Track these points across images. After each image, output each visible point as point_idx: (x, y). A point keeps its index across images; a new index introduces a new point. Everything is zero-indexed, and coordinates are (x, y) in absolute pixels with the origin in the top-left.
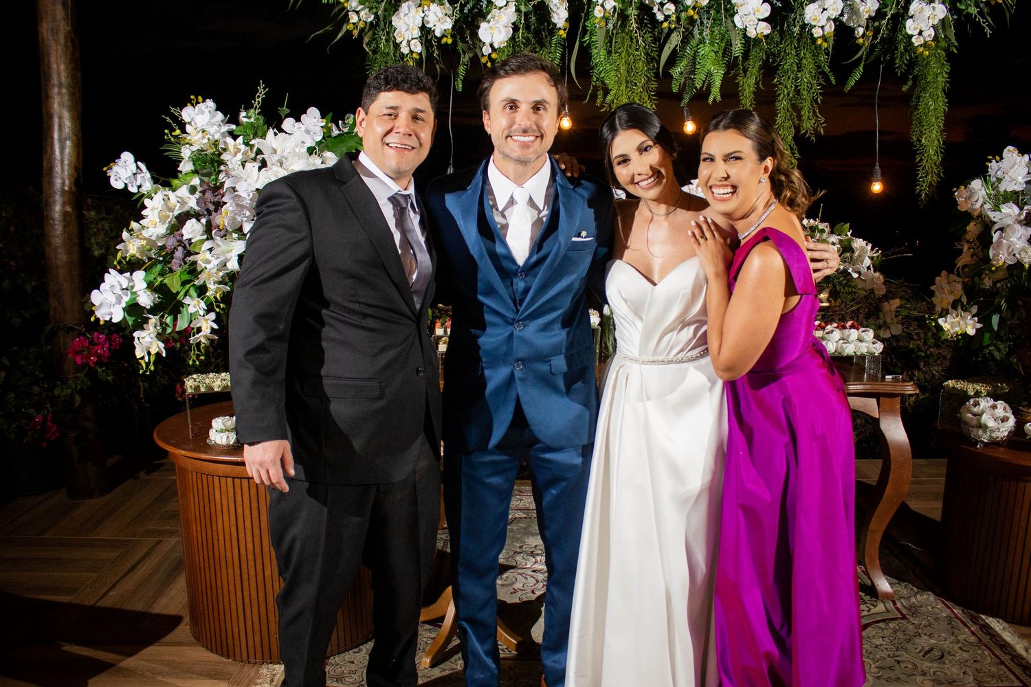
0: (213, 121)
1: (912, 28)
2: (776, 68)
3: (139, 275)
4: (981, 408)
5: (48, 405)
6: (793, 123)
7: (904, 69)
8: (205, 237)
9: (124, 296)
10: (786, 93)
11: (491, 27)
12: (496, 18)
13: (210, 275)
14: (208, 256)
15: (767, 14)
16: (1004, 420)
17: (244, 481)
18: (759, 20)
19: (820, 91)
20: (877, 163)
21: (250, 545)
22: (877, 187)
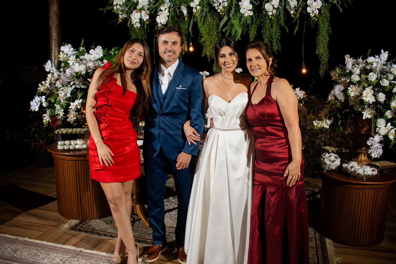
0: (69, 50)
1: (310, 10)
2: (262, 27)
3: (44, 97)
4: (326, 156)
5: (45, 139)
6: (270, 47)
7: (314, 26)
8: (62, 86)
9: (38, 103)
10: (266, 36)
11: (160, 18)
12: (162, 15)
13: (61, 97)
14: (61, 91)
15: (251, 8)
16: (334, 161)
17: (67, 161)
18: (249, 10)
19: (280, 35)
20: (303, 62)
21: (67, 181)
22: (304, 71)
